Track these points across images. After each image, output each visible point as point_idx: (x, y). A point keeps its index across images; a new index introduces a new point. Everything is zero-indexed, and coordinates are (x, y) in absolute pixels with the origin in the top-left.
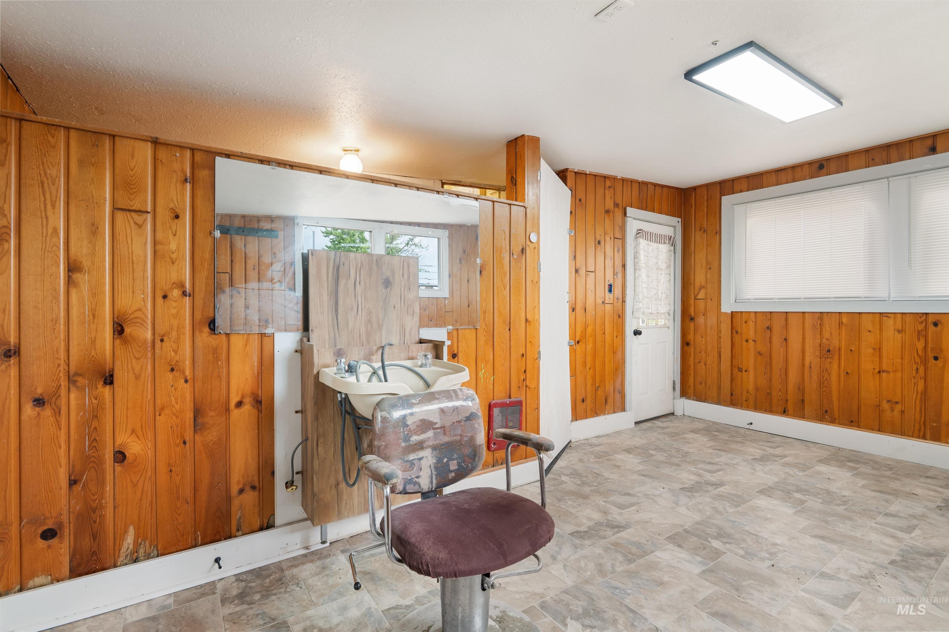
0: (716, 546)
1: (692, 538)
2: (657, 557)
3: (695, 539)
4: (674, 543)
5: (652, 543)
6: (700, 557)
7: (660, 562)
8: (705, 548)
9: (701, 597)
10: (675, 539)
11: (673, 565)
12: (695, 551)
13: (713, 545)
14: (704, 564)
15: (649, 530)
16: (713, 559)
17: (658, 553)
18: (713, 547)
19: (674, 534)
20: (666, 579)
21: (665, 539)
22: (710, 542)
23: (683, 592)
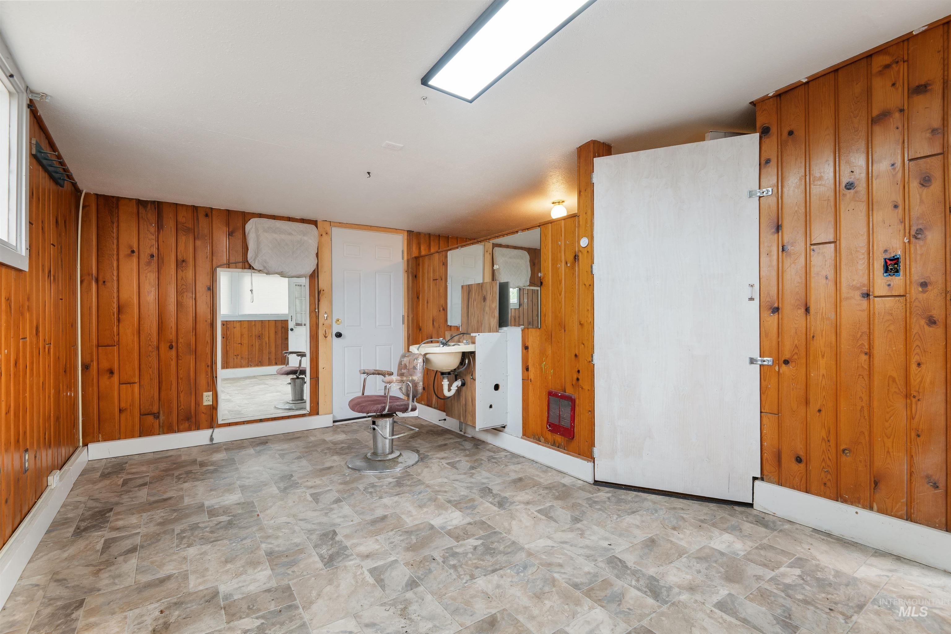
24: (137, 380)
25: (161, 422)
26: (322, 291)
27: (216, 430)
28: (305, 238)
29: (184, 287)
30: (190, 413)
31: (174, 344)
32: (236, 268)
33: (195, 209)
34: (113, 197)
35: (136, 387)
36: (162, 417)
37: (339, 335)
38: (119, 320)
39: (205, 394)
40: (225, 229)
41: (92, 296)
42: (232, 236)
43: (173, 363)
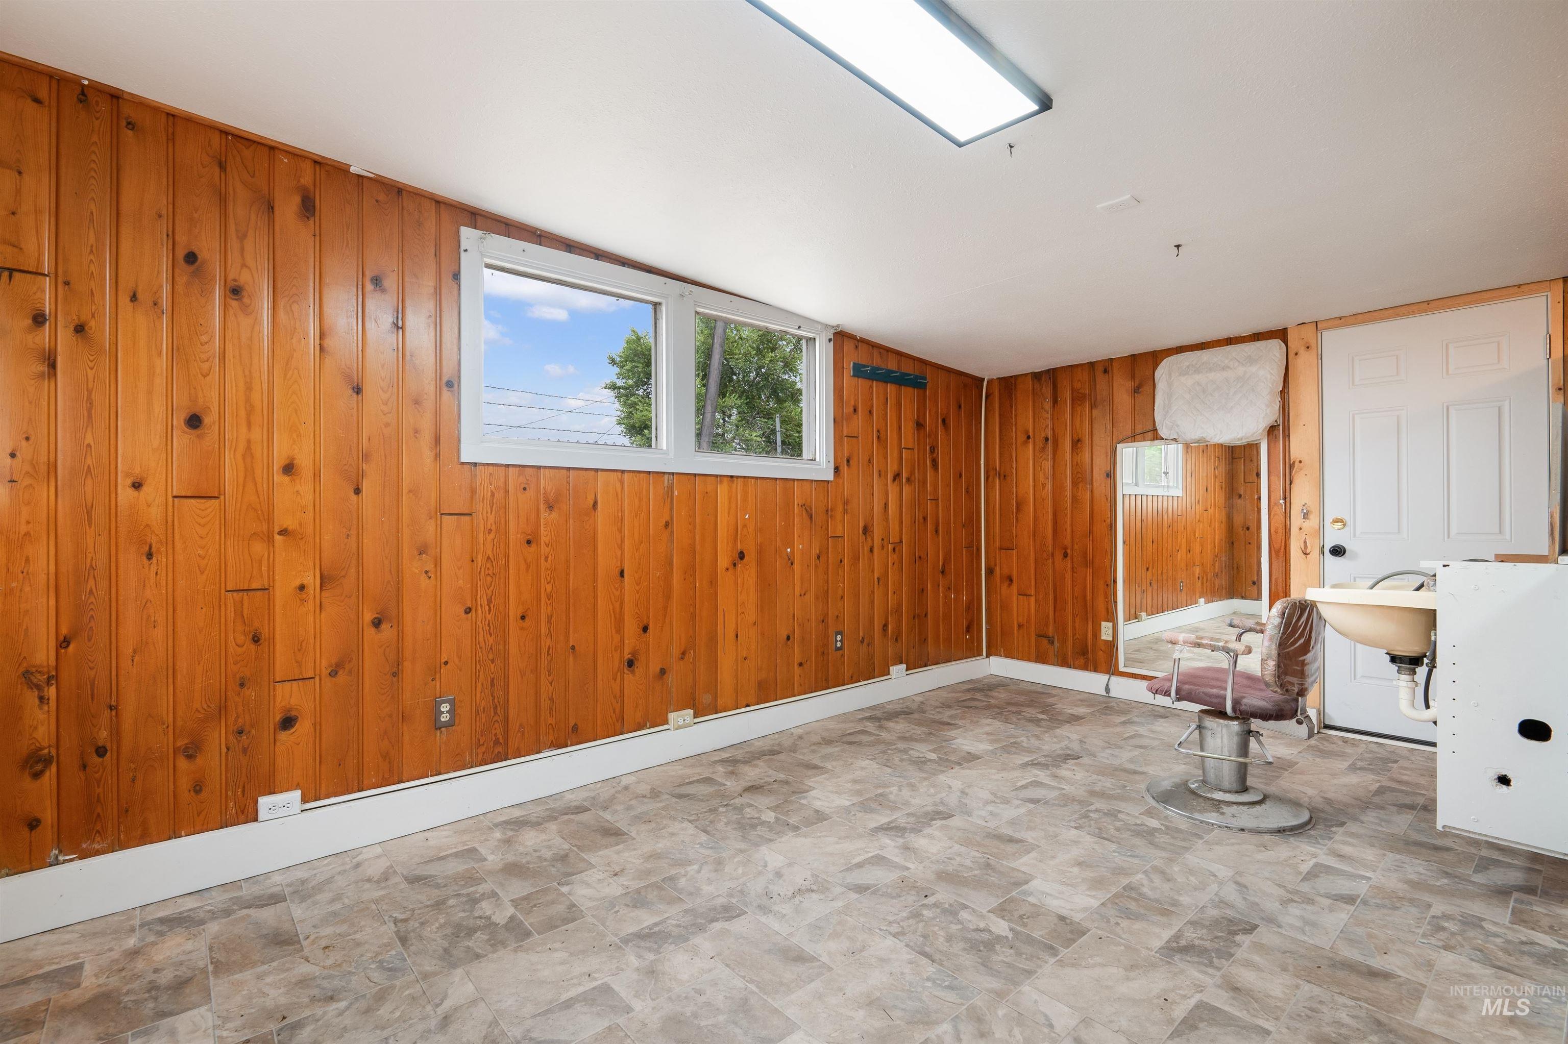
0: (1003, 922)
1: (1042, 936)
2: (1093, 897)
3: (1036, 934)
4: (1071, 923)
5: (1108, 921)
6: (1029, 902)
7: (1089, 889)
8: (1021, 917)
9: (1033, 854)
10: (1072, 932)
11: (1070, 888)
12: (1037, 912)
13: (1006, 924)
14: (1025, 893)
15: (1122, 948)
16: (1012, 900)
17: (1095, 903)
18: (1008, 921)
19: (1074, 941)
20: (1076, 870)
21: (1089, 930)
22: (1011, 929)
23: (1053, 857)
24: (1033, 593)
25: (1056, 649)
26: (1297, 464)
27: (1114, 679)
28: (1254, 369)
29: (1080, 476)
30: (1087, 646)
31: (1069, 551)
32: (1144, 440)
33: (1092, 365)
34: (1011, 377)
35: (1033, 599)
36: (1056, 644)
37: (1338, 551)
38: (1017, 519)
39: (1104, 624)
40: (1129, 384)
41: (996, 493)
42: (1138, 393)
43: (1068, 576)
